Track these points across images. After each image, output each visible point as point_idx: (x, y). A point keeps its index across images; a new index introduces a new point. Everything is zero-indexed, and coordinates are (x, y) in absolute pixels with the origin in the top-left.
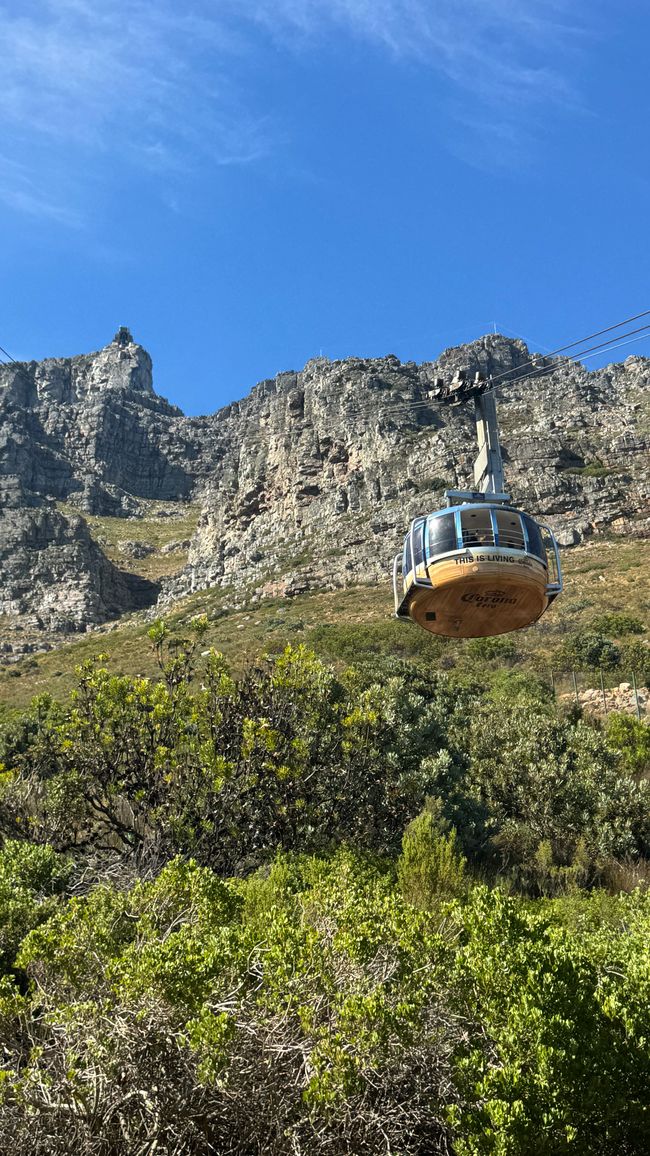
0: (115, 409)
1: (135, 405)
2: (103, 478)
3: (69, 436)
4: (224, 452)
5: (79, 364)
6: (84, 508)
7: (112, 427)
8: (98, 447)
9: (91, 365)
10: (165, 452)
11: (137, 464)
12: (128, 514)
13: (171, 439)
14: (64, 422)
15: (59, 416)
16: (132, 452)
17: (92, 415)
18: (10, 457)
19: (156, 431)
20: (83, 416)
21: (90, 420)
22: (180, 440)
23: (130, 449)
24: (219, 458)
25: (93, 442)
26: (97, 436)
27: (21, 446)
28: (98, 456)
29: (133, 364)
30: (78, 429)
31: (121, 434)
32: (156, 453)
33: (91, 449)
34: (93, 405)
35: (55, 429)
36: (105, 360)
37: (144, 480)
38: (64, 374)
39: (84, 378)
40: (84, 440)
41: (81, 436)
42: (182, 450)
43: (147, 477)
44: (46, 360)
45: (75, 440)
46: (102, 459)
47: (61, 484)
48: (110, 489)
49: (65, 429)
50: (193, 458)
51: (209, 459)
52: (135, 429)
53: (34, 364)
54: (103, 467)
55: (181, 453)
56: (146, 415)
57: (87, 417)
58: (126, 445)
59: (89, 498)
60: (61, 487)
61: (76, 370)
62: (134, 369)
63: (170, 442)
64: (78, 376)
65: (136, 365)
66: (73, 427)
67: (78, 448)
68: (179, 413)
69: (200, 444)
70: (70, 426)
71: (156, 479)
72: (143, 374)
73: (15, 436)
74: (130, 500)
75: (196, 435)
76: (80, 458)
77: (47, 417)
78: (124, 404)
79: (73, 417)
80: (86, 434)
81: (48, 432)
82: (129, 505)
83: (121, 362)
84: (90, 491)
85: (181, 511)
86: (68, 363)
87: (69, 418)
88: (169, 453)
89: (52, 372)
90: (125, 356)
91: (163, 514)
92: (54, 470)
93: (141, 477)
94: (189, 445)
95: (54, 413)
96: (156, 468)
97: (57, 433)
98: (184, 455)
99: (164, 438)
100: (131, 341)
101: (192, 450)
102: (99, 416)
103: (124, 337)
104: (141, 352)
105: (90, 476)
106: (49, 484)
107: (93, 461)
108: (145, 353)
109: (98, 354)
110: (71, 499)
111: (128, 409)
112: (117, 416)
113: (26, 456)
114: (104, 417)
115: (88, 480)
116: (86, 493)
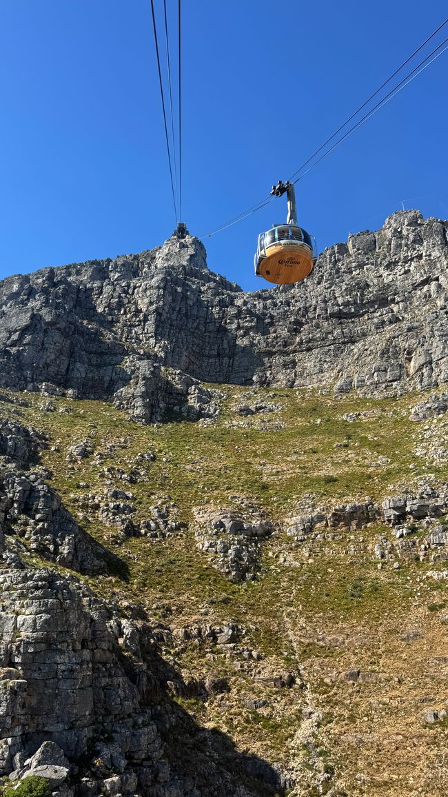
0: (176, 282)
1: (197, 281)
2: (165, 362)
3: (125, 313)
4: (301, 324)
5: (145, 258)
6: (137, 412)
7: (174, 301)
8: (159, 324)
9: (155, 257)
10: (234, 326)
11: (204, 342)
12: (200, 415)
13: (240, 312)
14: (119, 297)
15: (115, 290)
16: (197, 328)
17: (151, 287)
18: (34, 340)
19: (222, 304)
20: (141, 289)
21: (148, 293)
22: (249, 312)
23: (195, 324)
24: (296, 331)
25: (152, 318)
26: (156, 310)
27: (51, 324)
28: (158, 335)
29: (191, 251)
30: (136, 303)
31: (184, 309)
32: (223, 330)
33: (150, 326)
34: (152, 277)
35: (109, 306)
36: (167, 251)
37: (212, 360)
38: (132, 267)
39: (149, 269)
40: (141, 315)
41: (138, 311)
42: (253, 324)
43: (215, 356)
44: (118, 257)
45: (132, 317)
46: (163, 337)
47: (107, 374)
48: (173, 376)
49: (120, 304)
50: (265, 333)
51: (284, 333)
52: (199, 303)
53: (109, 261)
54: (164, 348)
55: (252, 327)
56: (209, 288)
57: (146, 290)
58: (190, 320)
59: (143, 396)
60: (107, 378)
61: (142, 263)
62: (191, 256)
63: (238, 315)
64: (144, 267)
65: (193, 252)
66: (129, 302)
67: (135, 326)
68: (238, 289)
69: (272, 317)
70: (126, 301)
71: (226, 359)
72: (199, 259)
73: (44, 312)
74: (200, 390)
75: (265, 307)
76: (137, 338)
77: (101, 292)
78: (185, 279)
79: (130, 291)
80: (144, 310)
81: (100, 310)
82: (200, 399)
83: (179, 251)
84: (145, 385)
85: (270, 405)
86: (136, 258)
87: (126, 292)
88: (239, 328)
89: (123, 265)
90: (183, 246)
91: (246, 412)
92: (102, 354)
93: (210, 357)
94: (260, 318)
95: (108, 287)
96: (225, 346)
97: (111, 309)
98: (256, 329)
99: (232, 311)
100: (188, 233)
101: (263, 324)
102: (158, 287)
103: (182, 232)
104: (196, 242)
105: (145, 362)
106: (90, 375)
107: (152, 341)
108: (200, 243)
109: (160, 248)
110: (120, 398)
111: (189, 283)
112: (179, 289)
113: (57, 337)
114: (164, 288)
115: (144, 367)
116: (140, 389)
